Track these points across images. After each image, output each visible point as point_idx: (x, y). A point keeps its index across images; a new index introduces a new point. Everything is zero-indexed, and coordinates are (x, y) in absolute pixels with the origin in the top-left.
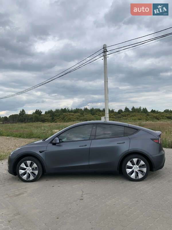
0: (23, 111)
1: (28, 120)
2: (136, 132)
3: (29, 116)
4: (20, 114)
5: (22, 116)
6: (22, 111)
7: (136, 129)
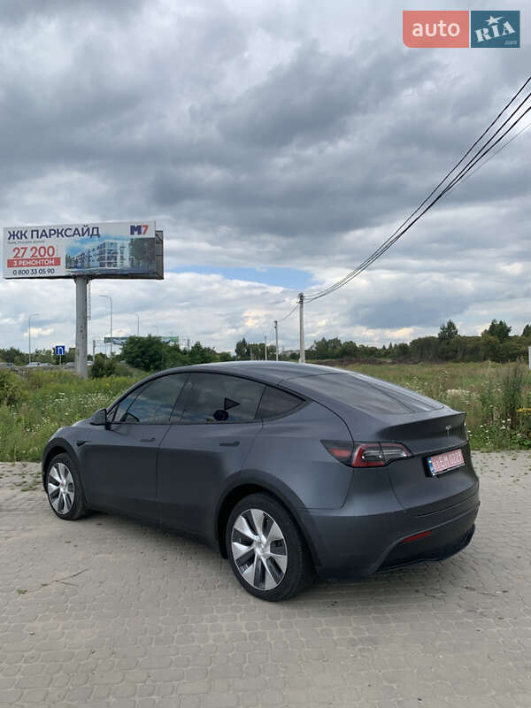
0: (451, 325)
1: (464, 355)
2: (294, 408)
3: (465, 343)
4: (442, 337)
5: (448, 343)
6: (446, 326)
7: (301, 399)
